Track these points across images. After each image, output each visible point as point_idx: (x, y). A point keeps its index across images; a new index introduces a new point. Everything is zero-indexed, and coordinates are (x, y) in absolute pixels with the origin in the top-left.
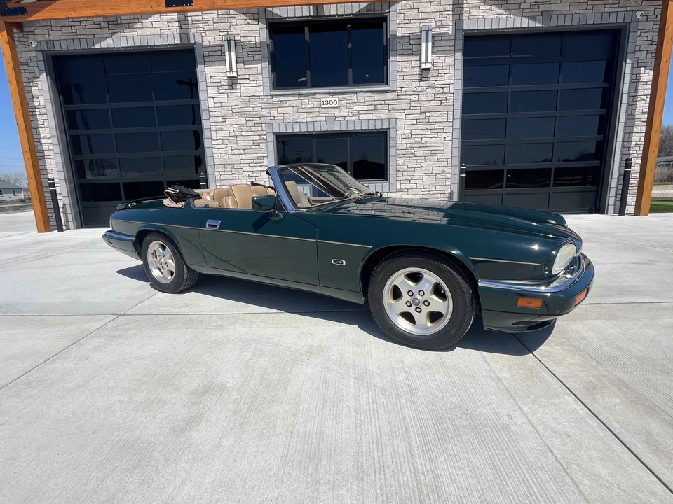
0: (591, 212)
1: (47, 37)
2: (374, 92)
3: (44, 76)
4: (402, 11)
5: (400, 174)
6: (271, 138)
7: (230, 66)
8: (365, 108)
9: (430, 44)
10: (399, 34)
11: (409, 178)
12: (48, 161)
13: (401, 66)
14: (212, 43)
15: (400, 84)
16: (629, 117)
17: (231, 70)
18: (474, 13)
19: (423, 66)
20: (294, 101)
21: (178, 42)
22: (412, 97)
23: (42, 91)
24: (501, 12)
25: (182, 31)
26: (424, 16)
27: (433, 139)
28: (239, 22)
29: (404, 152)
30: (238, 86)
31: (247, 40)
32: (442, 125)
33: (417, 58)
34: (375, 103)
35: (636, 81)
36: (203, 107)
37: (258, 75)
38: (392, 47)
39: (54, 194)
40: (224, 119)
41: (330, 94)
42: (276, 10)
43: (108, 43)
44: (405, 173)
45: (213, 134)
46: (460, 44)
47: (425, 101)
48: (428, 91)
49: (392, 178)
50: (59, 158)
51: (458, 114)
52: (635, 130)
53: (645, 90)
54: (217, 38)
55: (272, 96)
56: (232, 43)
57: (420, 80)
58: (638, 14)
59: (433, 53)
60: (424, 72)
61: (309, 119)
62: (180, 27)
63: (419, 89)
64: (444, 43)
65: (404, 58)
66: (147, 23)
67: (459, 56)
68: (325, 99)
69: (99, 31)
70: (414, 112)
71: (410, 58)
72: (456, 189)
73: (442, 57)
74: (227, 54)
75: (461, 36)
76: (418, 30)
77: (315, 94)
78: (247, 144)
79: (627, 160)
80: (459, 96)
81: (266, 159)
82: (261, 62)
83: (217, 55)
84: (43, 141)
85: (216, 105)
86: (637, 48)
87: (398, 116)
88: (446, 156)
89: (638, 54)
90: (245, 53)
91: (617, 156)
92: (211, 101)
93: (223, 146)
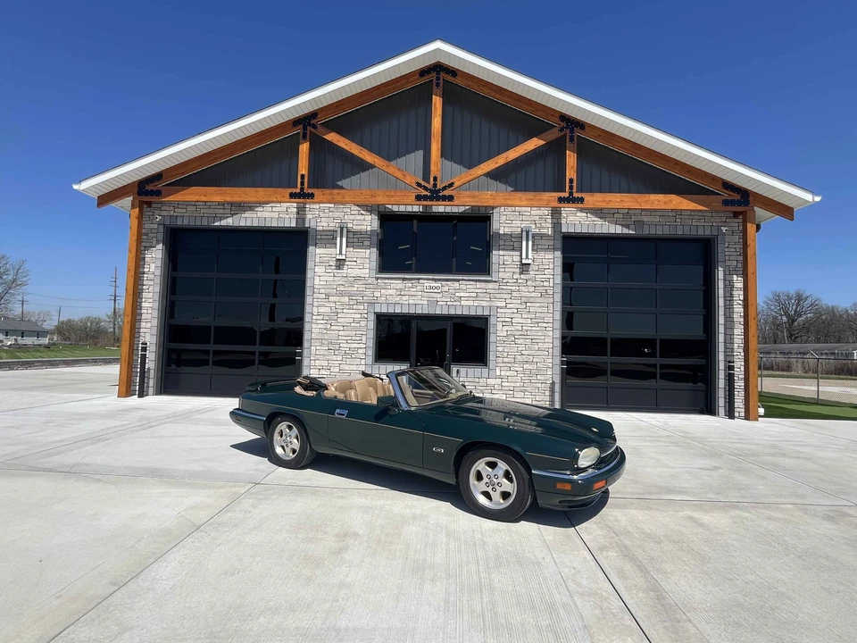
0: (702, 412)
1: (172, 213)
2: (476, 281)
3: (160, 246)
4: (504, 213)
5: (500, 360)
6: (372, 317)
7: (341, 248)
8: (467, 295)
9: (530, 243)
10: (501, 232)
11: (509, 365)
12: (143, 325)
13: (501, 259)
14: (325, 228)
15: (501, 275)
16: (728, 319)
17: (341, 253)
18: (572, 218)
19: (524, 261)
20: (399, 284)
21: (294, 225)
22: (514, 288)
23: (155, 259)
24: (597, 219)
25: (299, 216)
26: (524, 218)
27: (534, 328)
28: (352, 212)
29: (505, 339)
30: (346, 267)
31: (360, 227)
32: (542, 315)
33: (519, 253)
34: (477, 291)
35: (729, 287)
36: (309, 283)
37: (364, 260)
38: (494, 242)
39: (144, 357)
40: (328, 296)
41: (433, 280)
42: (390, 207)
43: (229, 222)
44: (506, 360)
45: (315, 310)
46: (559, 244)
47: (525, 292)
48: (529, 283)
49: (492, 364)
50: (155, 322)
51: (558, 306)
52: (736, 332)
53: (738, 295)
54: (331, 224)
55: (377, 278)
56: (345, 230)
57: (521, 273)
58: (724, 229)
59: (533, 250)
60: (524, 268)
61: (411, 302)
62: (298, 213)
63: (520, 281)
64: (544, 242)
65: (506, 253)
66: (268, 208)
67: (558, 254)
68: (427, 284)
69: (221, 211)
70: (514, 301)
71: (512, 253)
72: (557, 379)
73: (542, 254)
74: (338, 239)
75: (559, 237)
76: (519, 230)
77: (419, 279)
78: (347, 320)
79: (729, 362)
80: (559, 289)
81: (364, 338)
82: (370, 247)
83: (329, 238)
84: (143, 305)
85: (321, 283)
86: (727, 258)
87: (499, 304)
88: (546, 345)
89: (728, 263)
90: (355, 239)
91: (721, 357)
92: (317, 279)
93: (323, 322)
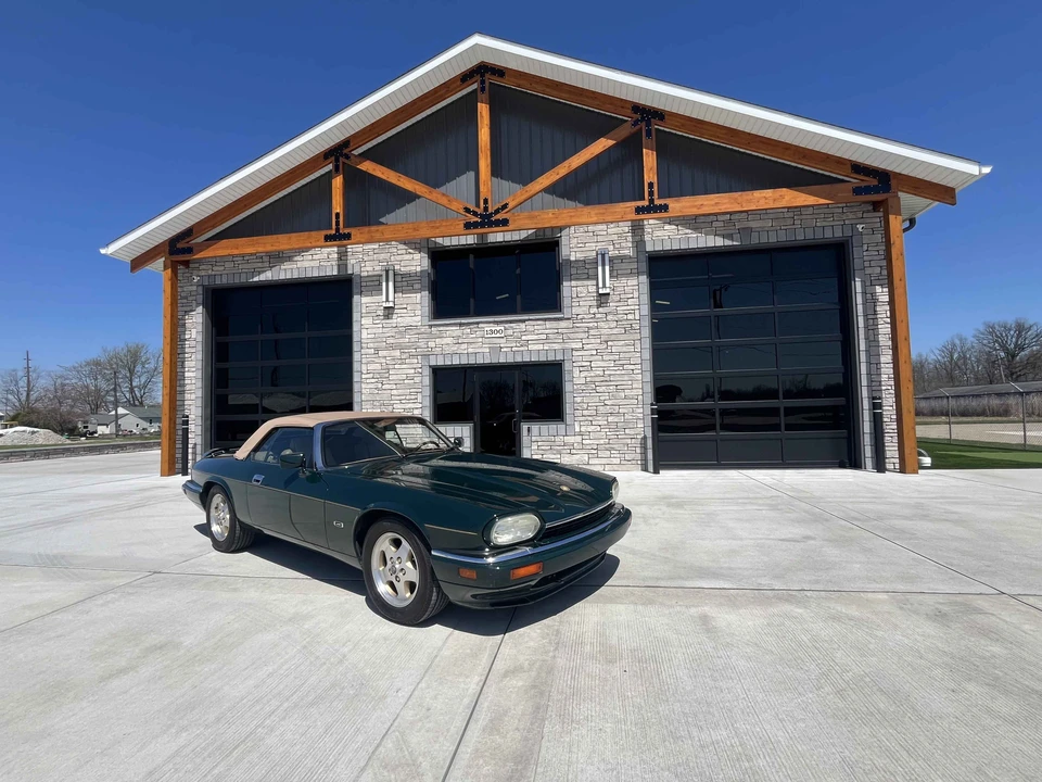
0: (842, 466)
1: (210, 272)
2: (545, 320)
3: (200, 309)
4: (575, 235)
5: (578, 413)
6: (427, 372)
7: (388, 294)
8: (536, 337)
9: (607, 268)
10: (573, 258)
11: (590, 418)
12: (187, 396)
13: (576, 293)
14: (370, 273)
15: (575, 311)
16: (873, 344)
17: (387, 300)
18: (659, 233)
19: (601, 291)
20: (455, 331)
21: (335, 273)
22: (591, 325)
23: (195, 324)
24: (687, 231)
25: (341, 262)
26: (600, 239)
27: (618, 372)
28: (399, 252)
29: (583, 387)
30: (395, 316)
31: (408, 269)
32: (627, 355)
33: (594, 282)
34: (547, 331)
35: (871, 302)
36: (356, 338)
37: (416, 305)
38: (564, 272)
39: (186, 432)
40: (377, 350)
41: (494, 322)
42: (439, 240)
43: (267, 276)
44: (585, 412)
45: (364, 368)
46: (644, 266)
47: (606, 329)
48: (609, 317)
49: (568, 418)
50: (199, 393)
51: (647, 343)
52: (883, 359)
53: (883, 311)
54: (377, 268)
55: (431, 326)
56: (391, 273)
57: (599, 306)
58: (860, 227)
59: (611, 277)
60: (602, 299)
61: (470, 350)
62: (340, 259)
63: (599, 316)
64: (624, 266)
65: (579, 283)
66: (307, 255)
67: (644, 279)
68: (488, 328)
69: (260, 265)
70: (593, 341)
71: (586, 283)
72: (649, 434)
73: (624, 280)
74: (384, 284)
75: (643, 258)
76: (594, 254)
77: (478, 323)
78: (399, 377)
79: (874, 398)
80: (646, 322)
81: (419, 396)
82: (420, 290)
83: (374, 285)
84: (187, 374)
85: (369, 336)
86: (867, 264)
87: (574, 346)
88: (635, 392)
89: (868, 271)
90: (403, 282)
91: (865, 393)
92: (364, 332)
93: (373, 380)
